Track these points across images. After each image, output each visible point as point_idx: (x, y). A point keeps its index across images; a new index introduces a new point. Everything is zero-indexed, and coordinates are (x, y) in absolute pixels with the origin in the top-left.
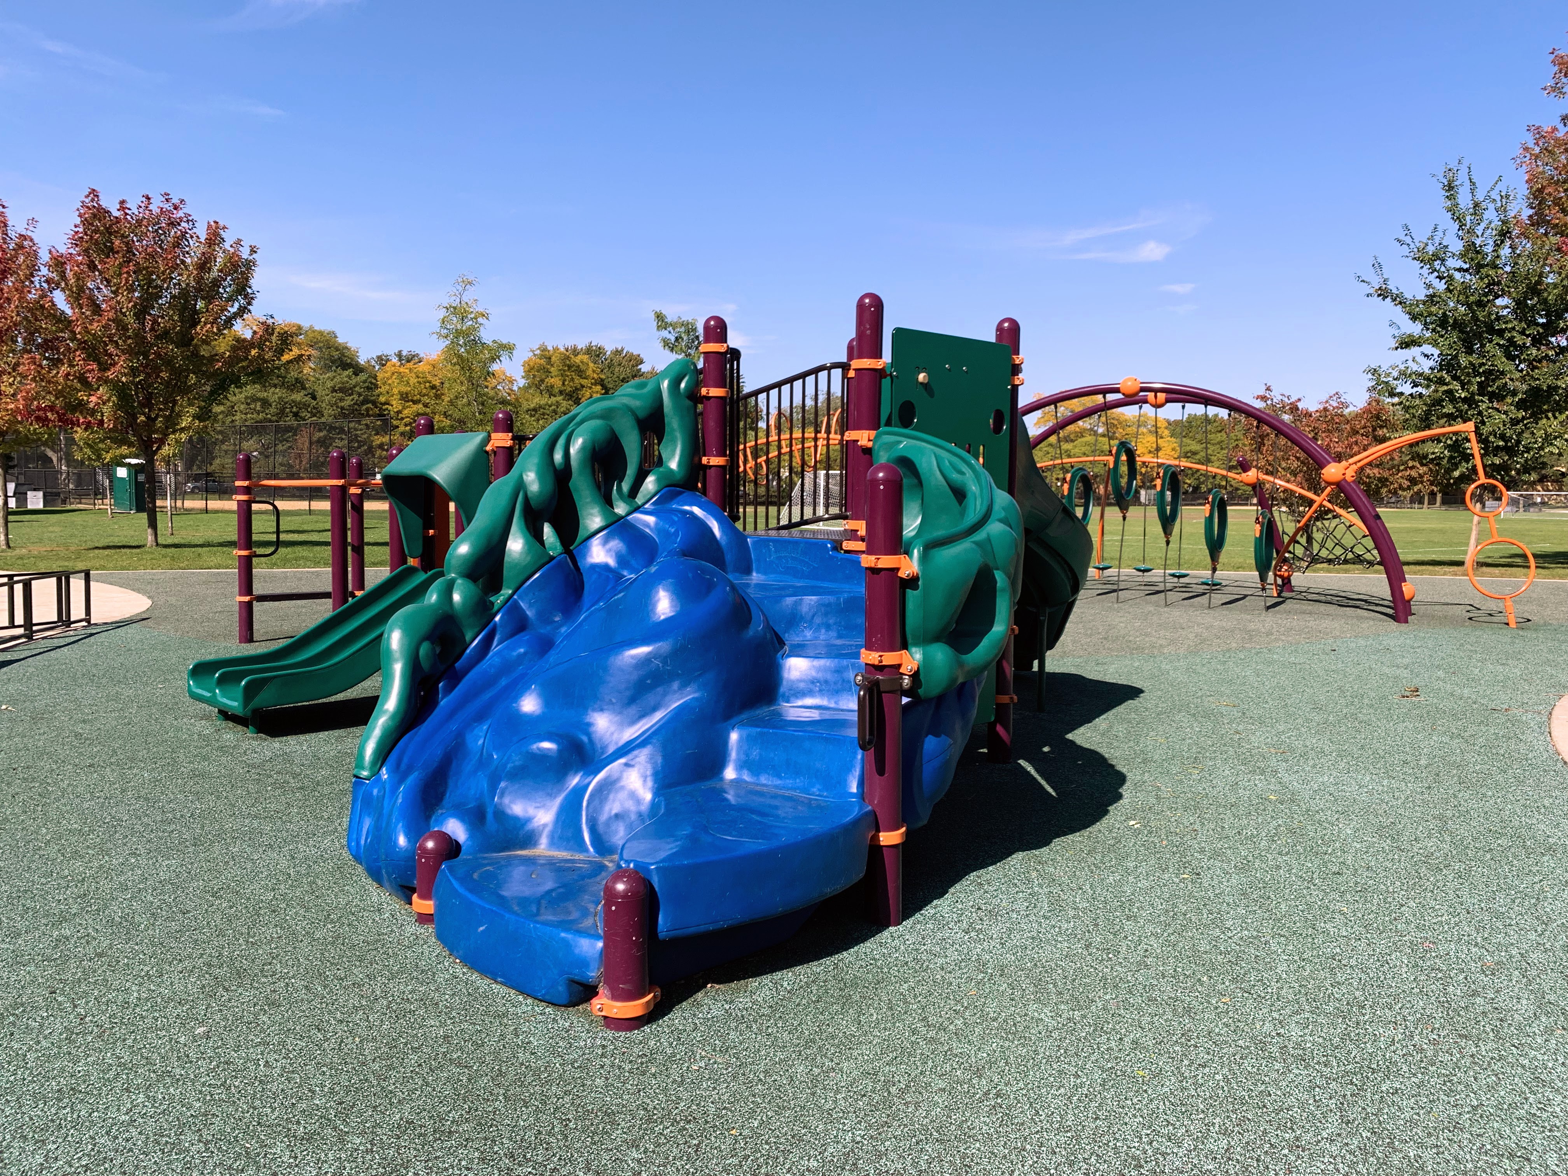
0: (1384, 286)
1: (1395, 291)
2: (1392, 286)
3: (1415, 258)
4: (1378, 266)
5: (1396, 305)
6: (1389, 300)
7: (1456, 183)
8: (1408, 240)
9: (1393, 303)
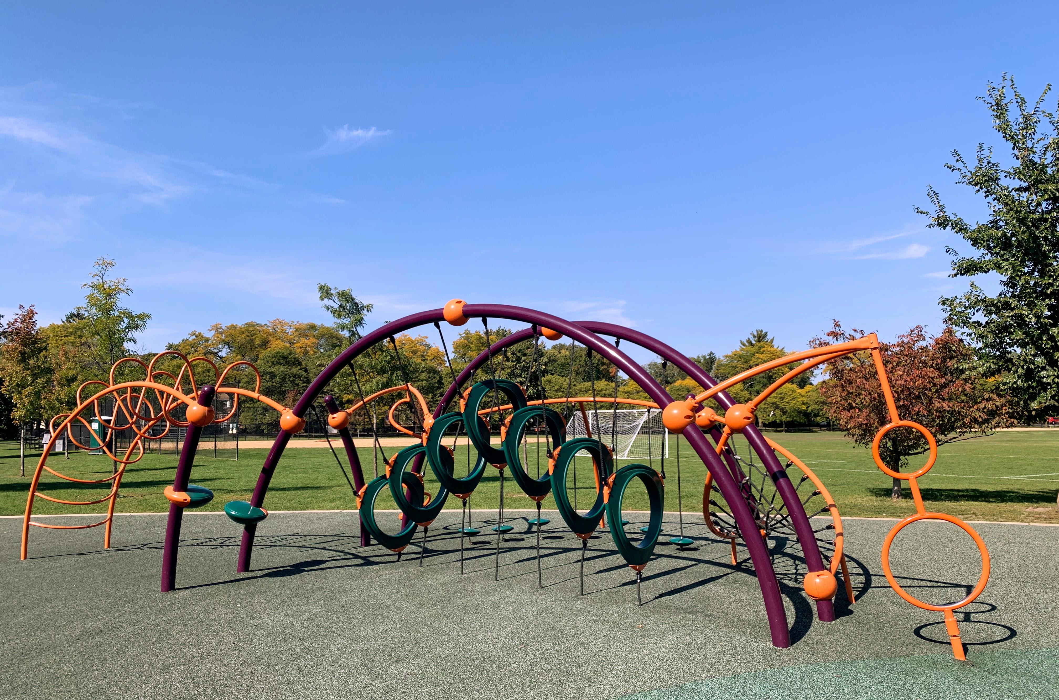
0: (942, 214)
1: (953, 218)
2: (949, 213)
3: (970, 183)
4: (933, 195)
5: (957, 232)
6: (949, 228)
7: (1005, 102)
8: (960, 165)
9: (954, 231)
